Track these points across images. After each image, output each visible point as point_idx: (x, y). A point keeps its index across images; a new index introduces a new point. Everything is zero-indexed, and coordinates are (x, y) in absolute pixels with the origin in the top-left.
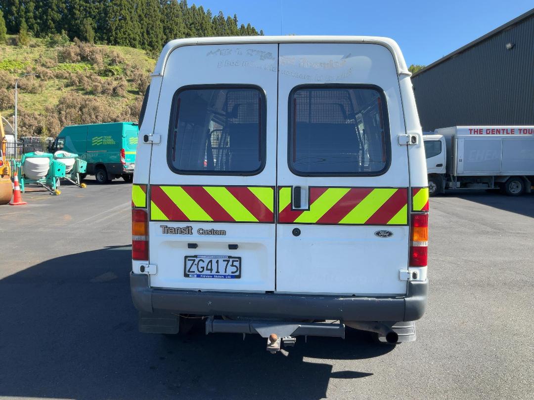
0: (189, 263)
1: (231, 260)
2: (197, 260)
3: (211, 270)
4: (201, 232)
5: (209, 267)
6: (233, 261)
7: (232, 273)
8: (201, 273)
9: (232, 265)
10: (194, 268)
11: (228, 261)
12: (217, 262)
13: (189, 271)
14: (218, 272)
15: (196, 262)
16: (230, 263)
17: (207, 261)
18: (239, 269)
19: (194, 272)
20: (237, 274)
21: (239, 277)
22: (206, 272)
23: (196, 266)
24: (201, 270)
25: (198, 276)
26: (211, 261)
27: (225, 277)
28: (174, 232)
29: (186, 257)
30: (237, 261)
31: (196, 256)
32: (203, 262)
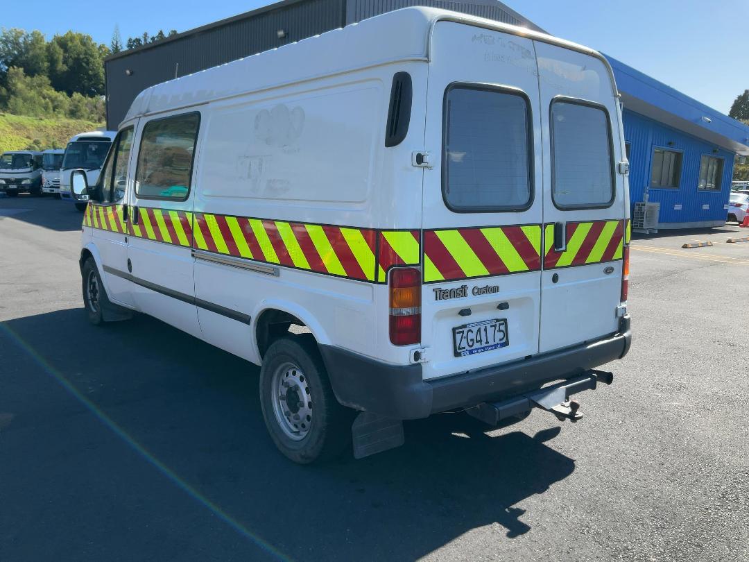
0: (458, 336)
1: (498, 323)
2: (465, 330)
3: (481, 341)
4: (476, 291)
5: (479, 339)
6: (500, 325)
7: (501, 340)
8: (472, 348)
9: (500, 331)
10: (464, 343)
11: (495, 326)
12: (485, 330)
13: (460, 349)
14: (487, 342)
15: (465, 335)
16: (497, 328)
17: (475, 329)
18: (506, 334)
19: (464, 348)
20: (504, 341)
21: (506, 344)
22: (477, 345)
23: (466, 339)
24: (471, 343)
25: (471, 352)
26: (479, 330)
27: (495, 346)
28: (449, 297)
29: (454, 329)
30: (503, 324)
31: (464, 326)
32: (472, 332)
